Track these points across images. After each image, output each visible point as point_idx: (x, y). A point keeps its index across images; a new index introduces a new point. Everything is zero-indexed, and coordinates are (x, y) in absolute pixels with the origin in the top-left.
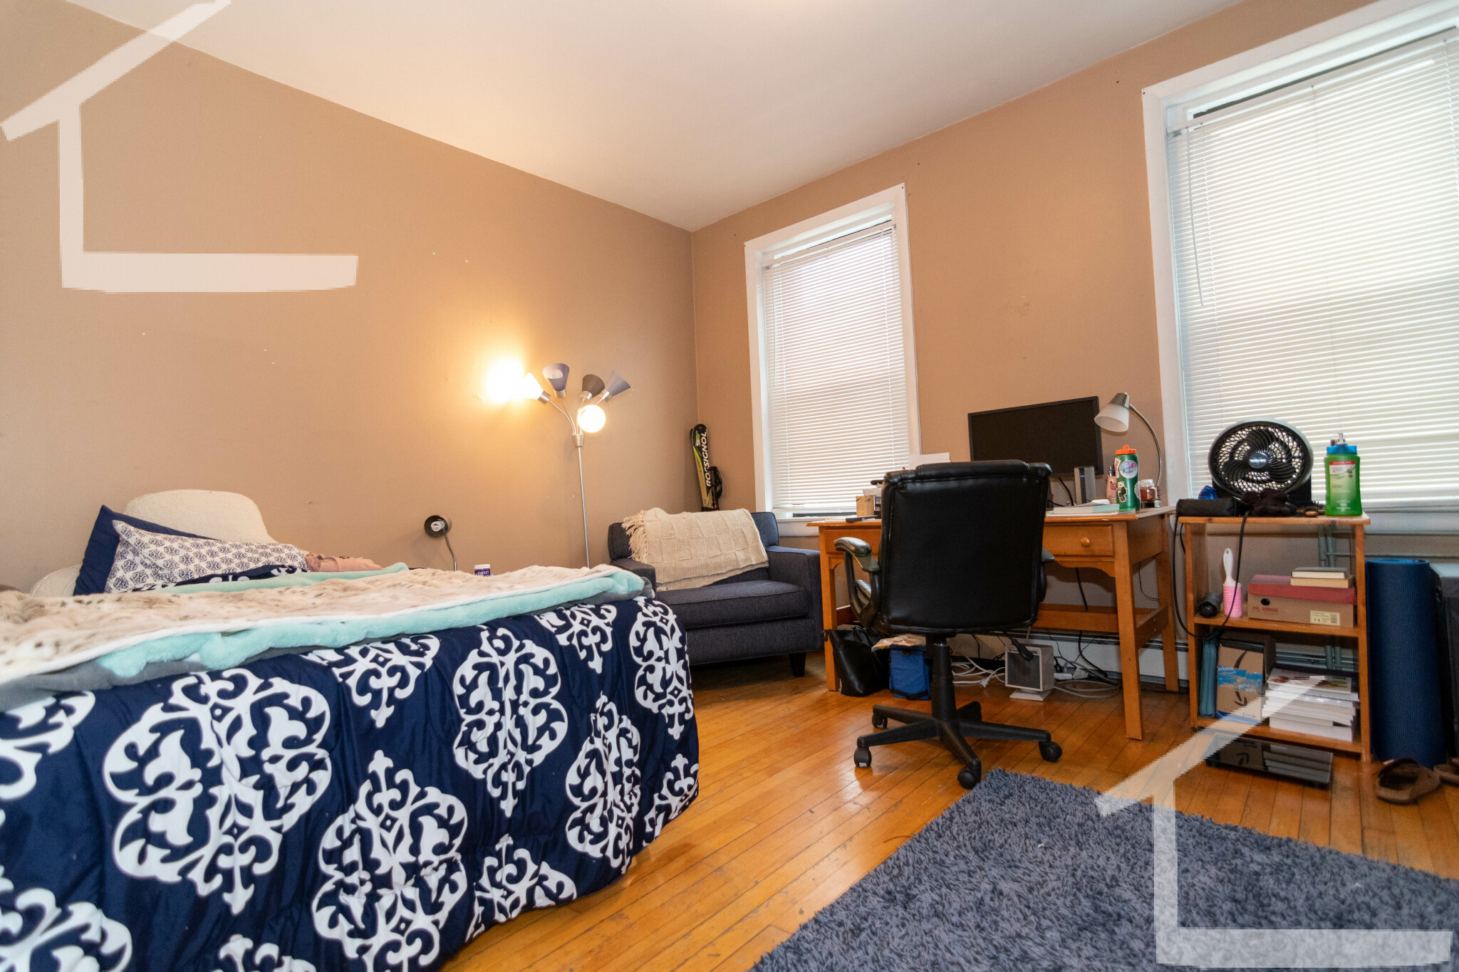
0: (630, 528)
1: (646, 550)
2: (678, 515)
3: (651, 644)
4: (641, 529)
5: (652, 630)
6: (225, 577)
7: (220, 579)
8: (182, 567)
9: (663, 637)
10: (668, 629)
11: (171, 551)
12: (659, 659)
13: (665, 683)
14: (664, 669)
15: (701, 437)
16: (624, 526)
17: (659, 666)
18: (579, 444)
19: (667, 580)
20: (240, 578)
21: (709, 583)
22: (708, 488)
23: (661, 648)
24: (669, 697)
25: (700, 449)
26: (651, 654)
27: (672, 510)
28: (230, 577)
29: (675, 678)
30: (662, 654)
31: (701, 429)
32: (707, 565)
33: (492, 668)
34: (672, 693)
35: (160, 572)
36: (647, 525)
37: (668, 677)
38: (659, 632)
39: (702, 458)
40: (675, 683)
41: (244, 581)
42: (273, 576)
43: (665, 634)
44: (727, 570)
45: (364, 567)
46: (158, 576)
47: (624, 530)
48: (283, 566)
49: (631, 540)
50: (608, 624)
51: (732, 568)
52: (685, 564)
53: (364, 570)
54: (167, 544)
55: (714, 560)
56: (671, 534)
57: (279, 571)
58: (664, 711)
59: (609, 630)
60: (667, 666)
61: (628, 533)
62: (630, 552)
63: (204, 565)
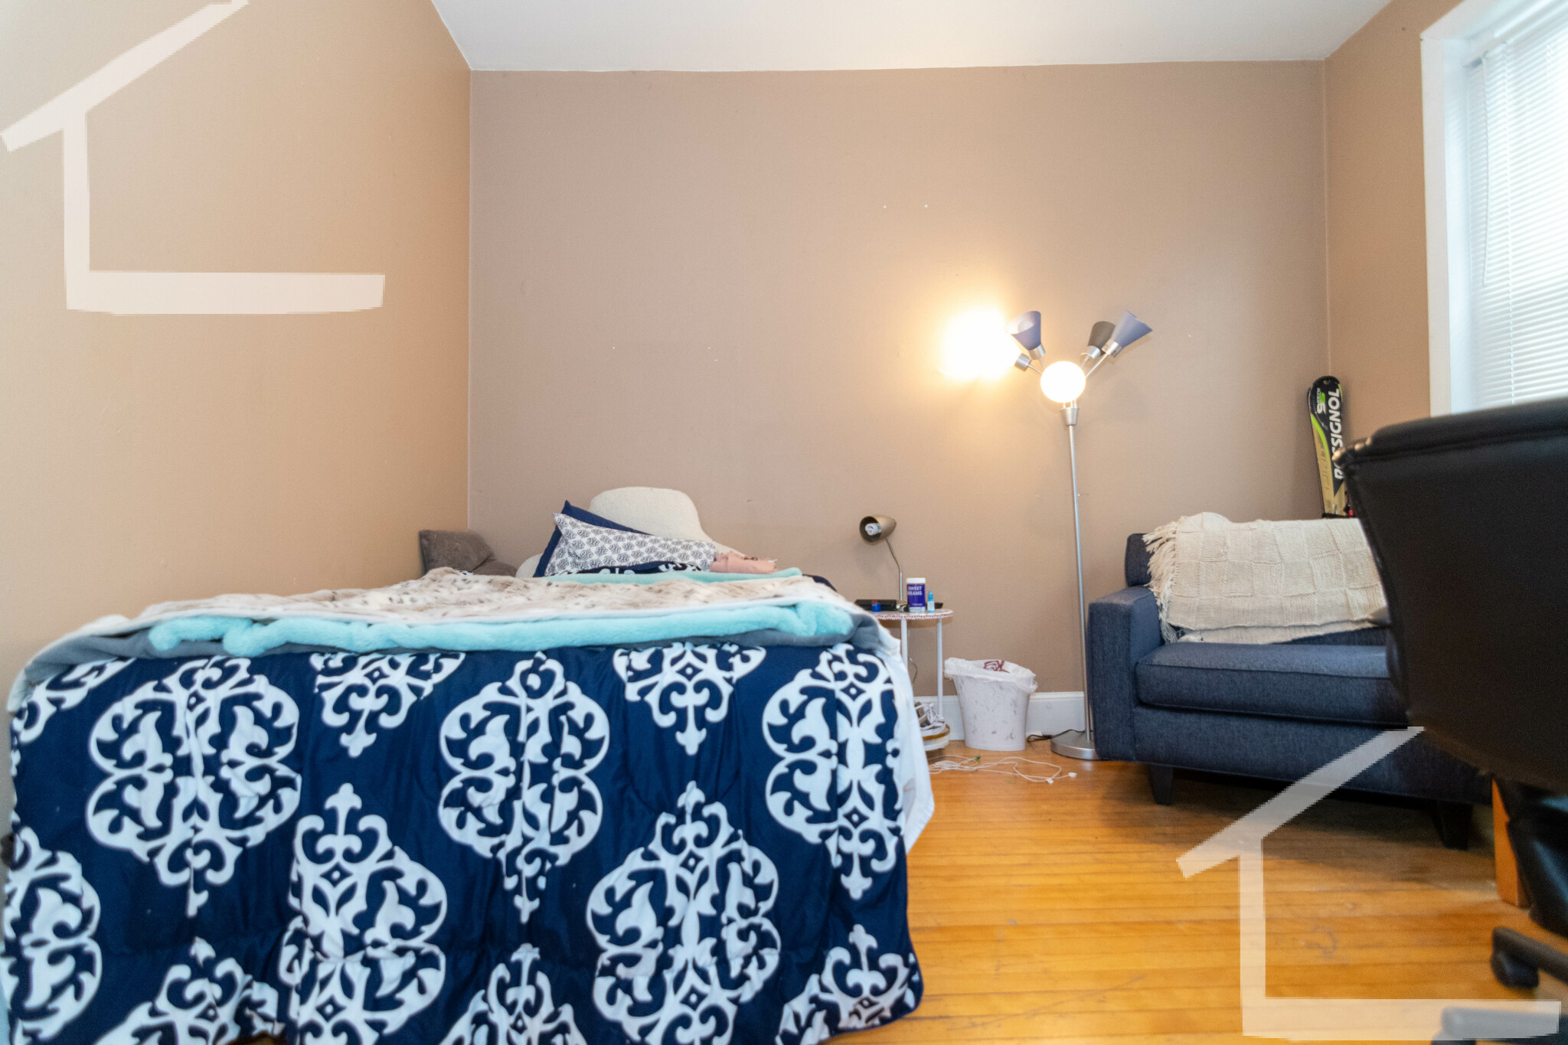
0: (1153, 541)
1: (1171, 576)
2: (1243, 526)
3: (813, 724)
4: (1170, 543)
5: (818, 703)
6: (612, 570)
7: (608, 571)
8: (595, 557)
9: (841, 719)
10: (854, 707)
11: (593, 542)
12: (827, 754)
13: (837, 798)
14: (834, 774)
15: (1328, 397)
16: (1145, 538)
17: (825, 766)
18: (1070, 421)
19: (1203, 626)
20: (626, 572)
21: (1283, 640)
22: (1337, 483)
23: (834, 735)
24: (842, 821)
25: (1324, 418)
26: (808, 743)
27: (1240, 515)
28: (617, 570)
29: (855, 794)
30: (834, 747)
31: (1328, 384)
32: (1281, 610)
33: (514, 712)
34: (848, 817)
35: (577, 561)
36: (1181, 538)
37: (841, 788)
38: (833, 709)
39: (1328, 433)
40: (855, 801)
41: (629, 574)
42: (660, 571)
43: (847, 714)
44: (1322, 621)
45: (751, 569)
46: (575, 564)
47: (1144, 545)
48: (672, 563)
49: (1153, 560)
50: (729, 681)
51: (1335, 619)
52: (1238, 604)
53: (751, 573)
54: (592, 535)
55: (1299, 602)
56: (1219, 555)
57: (667, 567)
58: (832, 844)
59: (726, 690)
60: (841, 768)
61: (1149, 549)
62: (1149, 578)
63: (615, 557)
